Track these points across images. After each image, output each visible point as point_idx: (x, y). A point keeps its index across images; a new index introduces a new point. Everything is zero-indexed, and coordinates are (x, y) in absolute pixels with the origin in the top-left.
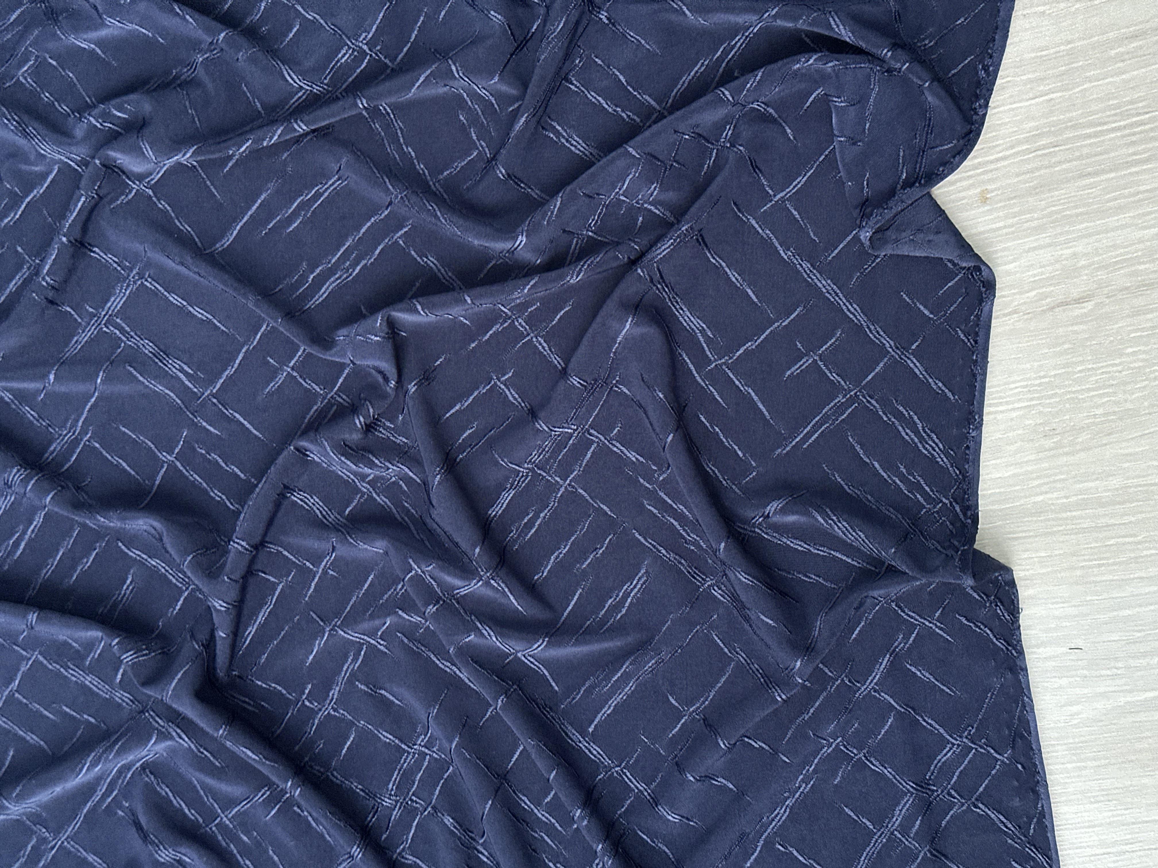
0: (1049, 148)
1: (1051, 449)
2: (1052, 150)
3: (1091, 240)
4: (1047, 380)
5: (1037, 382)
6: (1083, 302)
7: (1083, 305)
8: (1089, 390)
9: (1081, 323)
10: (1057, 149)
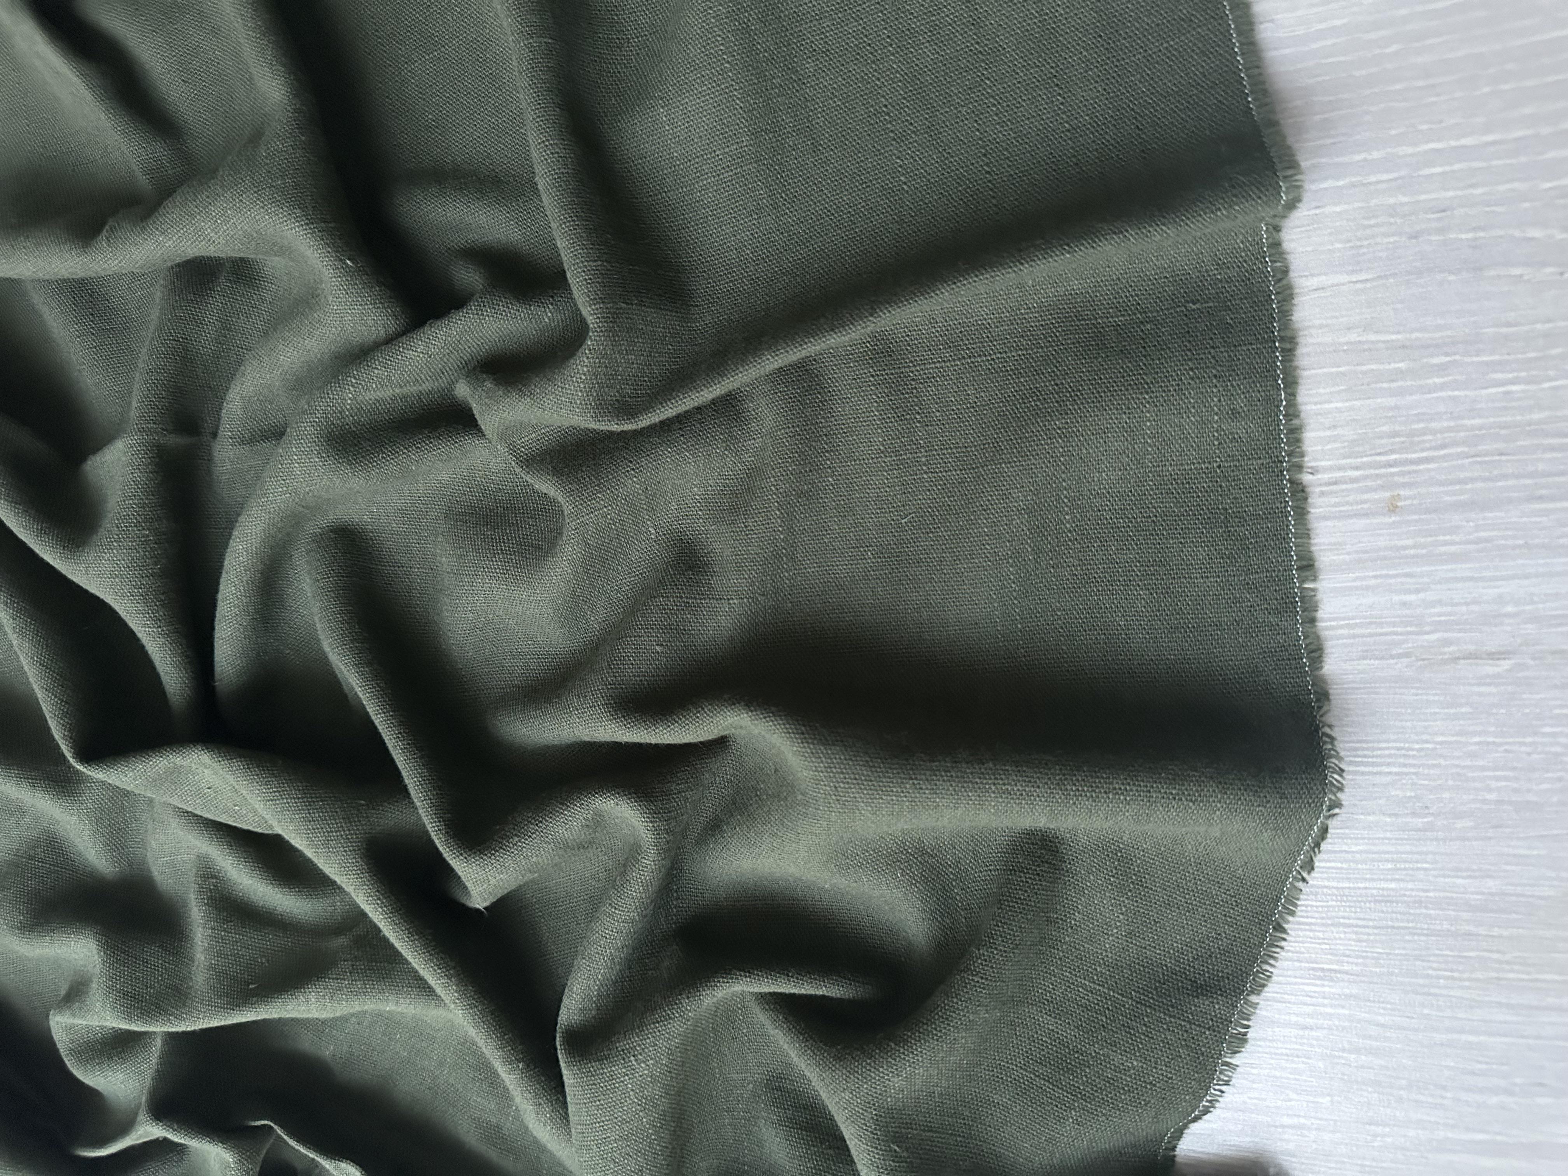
0: (1493, 455)
1: (1419, 830)
2: (1497, 458)
3: (1526, 582)
4: (1430, 746)
5: (1417, 746)
6: (1498, 659)
7: (1498, 662)
8: (1483, 768)
9: (1489, 684)
10: (1504, 458)
